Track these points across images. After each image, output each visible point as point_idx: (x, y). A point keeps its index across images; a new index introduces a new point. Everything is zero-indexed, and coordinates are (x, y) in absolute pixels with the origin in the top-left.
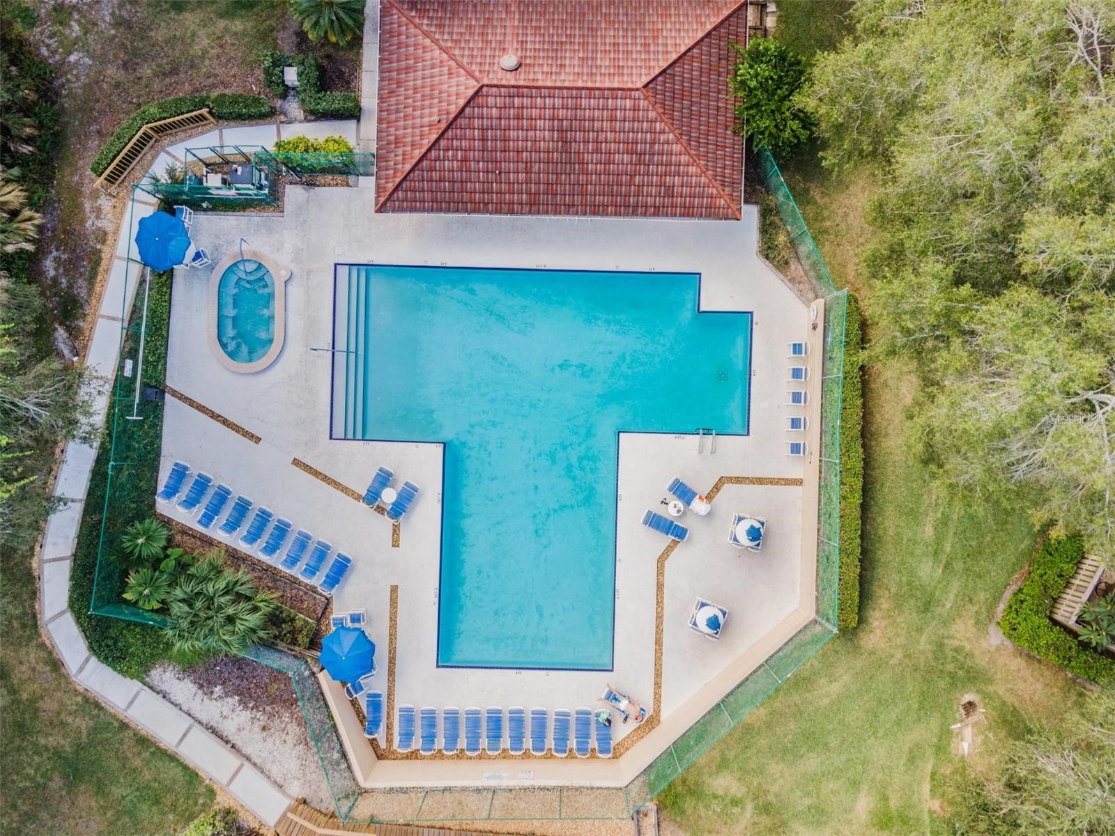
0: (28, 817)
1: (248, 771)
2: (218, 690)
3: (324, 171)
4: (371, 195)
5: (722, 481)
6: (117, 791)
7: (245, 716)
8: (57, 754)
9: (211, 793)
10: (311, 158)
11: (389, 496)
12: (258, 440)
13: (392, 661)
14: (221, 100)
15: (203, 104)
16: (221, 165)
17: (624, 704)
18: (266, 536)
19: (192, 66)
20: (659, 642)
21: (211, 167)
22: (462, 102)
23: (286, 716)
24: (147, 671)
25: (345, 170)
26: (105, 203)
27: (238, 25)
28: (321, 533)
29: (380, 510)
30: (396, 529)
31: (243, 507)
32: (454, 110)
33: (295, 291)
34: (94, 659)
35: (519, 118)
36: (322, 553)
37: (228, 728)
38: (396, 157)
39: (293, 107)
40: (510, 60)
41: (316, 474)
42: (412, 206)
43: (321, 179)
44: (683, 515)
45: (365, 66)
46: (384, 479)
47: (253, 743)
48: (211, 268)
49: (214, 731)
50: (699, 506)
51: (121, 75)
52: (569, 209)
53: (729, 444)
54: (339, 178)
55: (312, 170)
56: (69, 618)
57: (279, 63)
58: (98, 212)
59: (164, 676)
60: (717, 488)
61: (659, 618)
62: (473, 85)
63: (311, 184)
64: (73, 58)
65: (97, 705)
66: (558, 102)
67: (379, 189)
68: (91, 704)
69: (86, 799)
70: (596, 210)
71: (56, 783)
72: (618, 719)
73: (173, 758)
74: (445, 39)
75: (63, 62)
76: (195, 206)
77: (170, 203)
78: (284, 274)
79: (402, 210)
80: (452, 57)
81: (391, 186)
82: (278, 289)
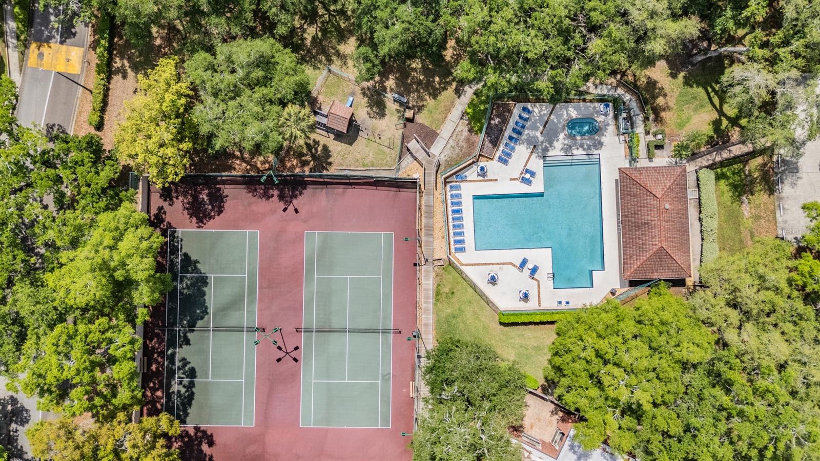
1: (444, 142)
4: (624, 166)
5: (538, 282)
10: (634, 145)
11: (528, 176)
20: (486, 264)
22: (654, 193)
28: (515, 155)
29: (522, 173)
30: (516, 179)
32: (652, 191)
35: (651, 210)
36: (509, 155)
38: (636, 173)
39: (650, 137)
40: (667, 206)
42: (622, 179)
46: (533, 174)
53: (550, 283)
54: (628, 153)
60: (536, 280)
61: (493, 264)
62: (659, 196)
66: (656, 222)
67: (626, 169)
70: (624, 235)
74: (673, 186)
78: (595, 138)
79: (620, 176)
80: (668, 189)
81: (627, 172)
82: (591, 137)
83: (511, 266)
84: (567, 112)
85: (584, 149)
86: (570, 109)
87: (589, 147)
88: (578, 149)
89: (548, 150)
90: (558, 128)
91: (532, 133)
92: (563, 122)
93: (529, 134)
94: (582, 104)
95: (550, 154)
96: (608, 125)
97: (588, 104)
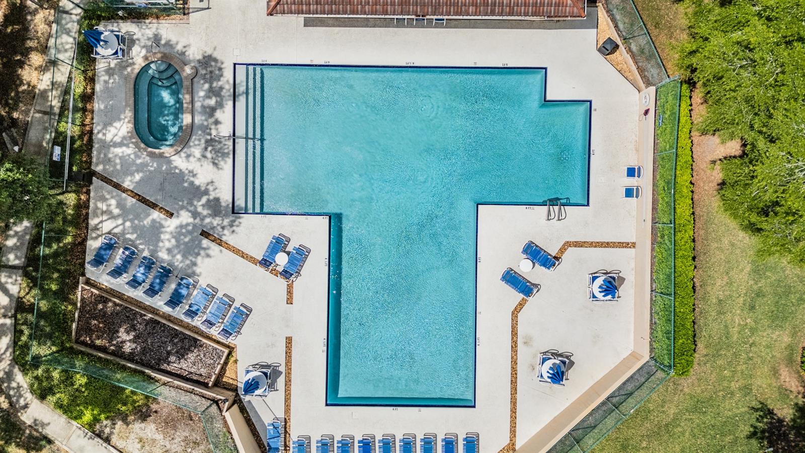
5: (568, 244)
11: (282, 259)
30: (289, 289)
46: (279, 244)
60: (562, 250)
83: (520, 316)
84: (116, 145)
85: (220, 105)
86: (109, 137)
87: (215, 92)
88: (217, 122)
89: (217, 200)
90: (158, 170)
91: (167, 241)
92: (144, 158)
93: (169, 251)
94: (98, 105)
95: (225, 197)
96: (157, 38)
97: (98, 87)
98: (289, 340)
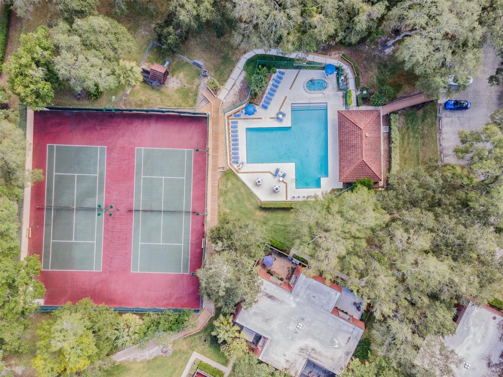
0: (216, 49)
1: (227, 92)
2: (242, 85)
3: (346, 100)
4: (341, 109)
5: (286, 184)
6: (222, 67)
7: (237, 90)
8: (228, 54)
9: (223, 85)
10: (348, 97)
11: (280, 116)
12: (290, 89)
13: (247, 119)
14: (359, 79)
15: (358, 75)
16: (346, 78)
17: (241, 165)
18: (271, 92)
19: (366, 72)
20: (253, 172)
21: (345, 77)
22: (359, 126)
23: (237, 98)
24: (245, 70)
25: (346, 104)
26: (337, 55)
27: (375, 80)
28: (272, 103)
29: (277, 114)
30: (274, 118)
31: (277, 87)
32: (357, 125)
33: (321, 95)
34: (246, 60)
35: (357, 137)
36: (268, 103)
37: (235, 87)
38: (348, 114)
39: (359, 93)
40: (367, 135)
41: (284, 101)
42: (339, 118)
43: (344, 99)
44: (279, 176)
45: (368, 107)
46: (284, 115)
47: (232, 92)
48: (325, 78)
49: (234, 84)
50: (281, 179)
51: (364, 57)
52: (340, 148)
53: (294, 185)
54: (345, 103)
55: (346, 97)
56: (254, 54)
57: (367, 90)
58: (335, 54)
59: (244, 74)
61: (258, 172)
62: (362, 128)
63: (343, 97)
64: (367, 47)
65: (238, 61)
66: (360, 144)
67: (342, 111)
68: (238, 60)
69: (220, 61)
70: (340, 154)
71: (223, 55)
72: (238, 165)
73: (229, 77)
74: (371, 122)
75: (366, 45)
76: (337, 74)
77: (337, 68)
78: (324, 93)
79: (338, 116)
80: (368, 124)
81: (343, 113)
82: (321, 92)
83: (269, 174)
92: (303, 83)
98: (261, 118)
